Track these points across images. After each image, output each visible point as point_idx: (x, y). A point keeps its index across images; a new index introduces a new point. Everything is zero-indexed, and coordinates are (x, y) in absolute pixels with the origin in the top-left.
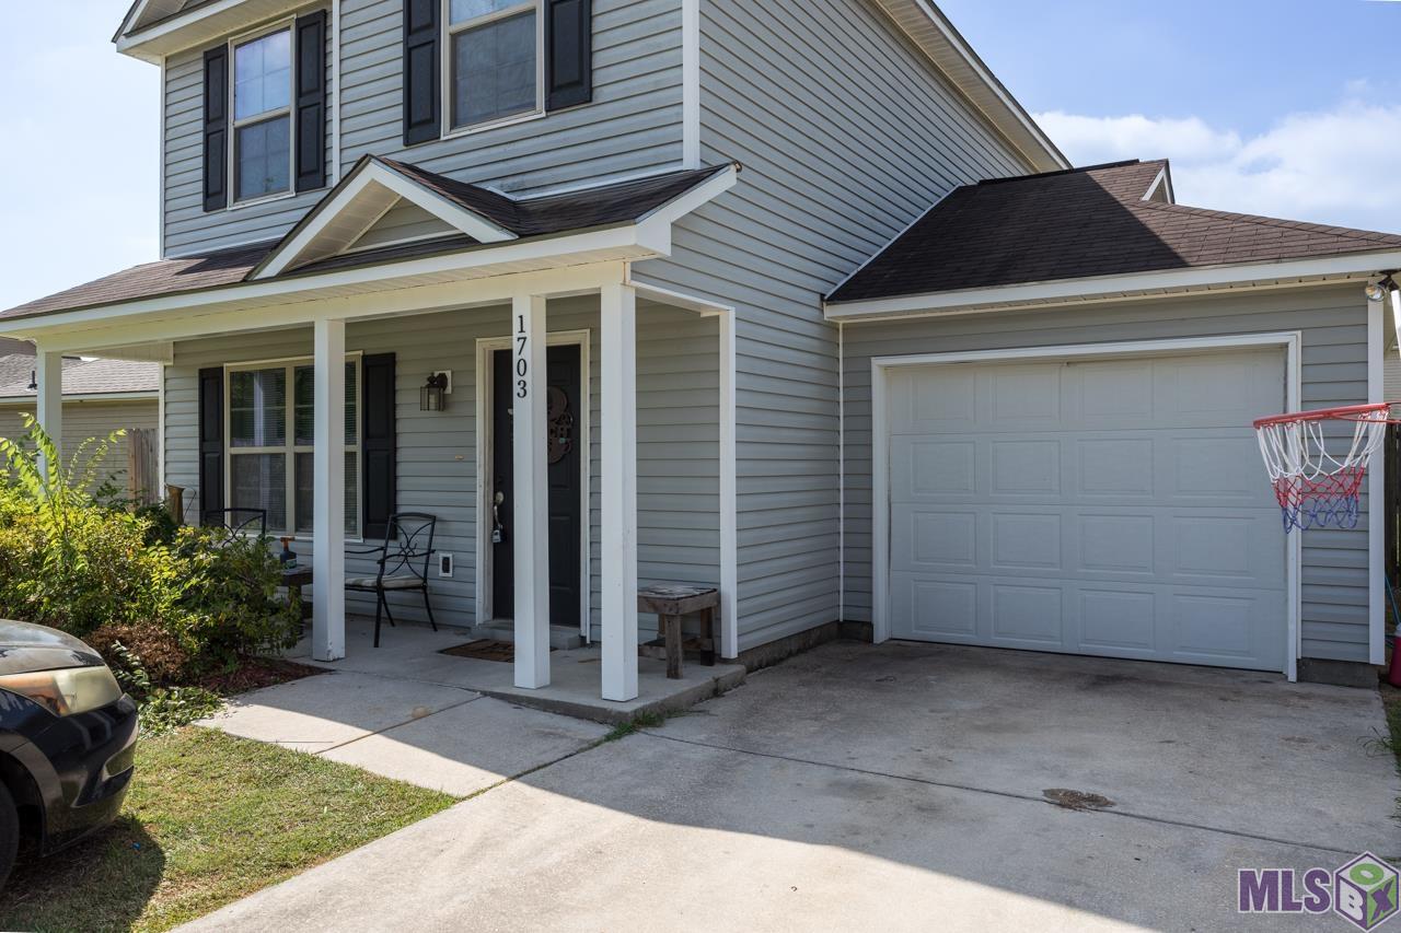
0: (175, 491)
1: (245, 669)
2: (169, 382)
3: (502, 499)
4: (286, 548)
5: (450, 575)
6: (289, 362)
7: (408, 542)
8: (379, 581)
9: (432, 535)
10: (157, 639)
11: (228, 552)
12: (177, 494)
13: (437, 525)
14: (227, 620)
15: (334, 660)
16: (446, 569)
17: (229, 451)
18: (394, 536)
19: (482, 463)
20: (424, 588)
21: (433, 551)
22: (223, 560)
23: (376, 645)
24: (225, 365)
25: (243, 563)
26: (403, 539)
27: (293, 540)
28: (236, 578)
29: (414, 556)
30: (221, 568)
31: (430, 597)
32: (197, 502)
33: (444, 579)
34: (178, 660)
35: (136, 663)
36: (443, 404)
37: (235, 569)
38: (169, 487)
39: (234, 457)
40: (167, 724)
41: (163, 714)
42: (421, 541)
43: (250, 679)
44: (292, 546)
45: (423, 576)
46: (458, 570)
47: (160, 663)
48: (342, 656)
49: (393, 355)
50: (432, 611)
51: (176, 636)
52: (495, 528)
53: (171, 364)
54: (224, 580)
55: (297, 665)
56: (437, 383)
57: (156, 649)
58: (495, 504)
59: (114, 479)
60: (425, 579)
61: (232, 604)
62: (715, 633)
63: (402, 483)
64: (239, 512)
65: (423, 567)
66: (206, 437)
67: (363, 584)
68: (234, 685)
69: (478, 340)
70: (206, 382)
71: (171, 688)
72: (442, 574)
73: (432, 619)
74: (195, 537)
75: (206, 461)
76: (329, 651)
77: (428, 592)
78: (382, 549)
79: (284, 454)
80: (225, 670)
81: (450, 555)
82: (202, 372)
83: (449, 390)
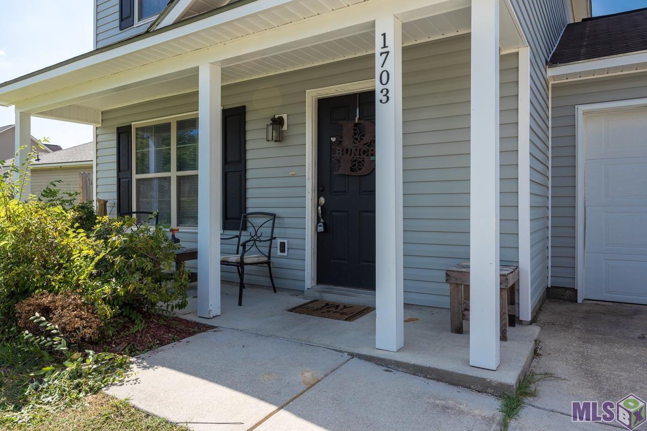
0: (102, 203)
1: (149, 327)
2: (99, 137)
3: (323, 202)
4: (173, 236)
5: (286, 254)
6: (173, 118)
7: (256, 232)
8: (242, 258)
9: (273, 227)
10: (77, 306)
11: (135, 235)
12: (103, 204)
13: (276, 220)
14: (135, 289)
15: (213, 317)
16: (283, 250)
17: (135, 176)
18: (245, 228)
19: (310, 177)
20: (268, 263)
21: (275, 238)
22: (131, 241)
23: (240, 304)
24: (133, 123)
25: (147, 244)
26: (251, 230)
27: (178, 230)
28: (142, 255)
29: (260, 241)
30: (131, 248)
31: (272, 270)
32: (115, 210)
33: (281, 257)
34: (94, 325)
35: (54, 331)
36: (280, 138)
37: (141, 249)
38: (98, 200)
39: (138, 180)
40: (80, 391)
41: (76, 381)
42: (266, 231)
43: (154, 337)
44: (177, 235)
45: (268, 255)
46: (291, 251)
47: (78, 328)
48: (219, 313)
49: (244, 108)
50: (273, 279)
51: (93, 304)
52: (318, 221)
53: (100, 126)
54: (132, 258)
55: (187, 321)
56: (277, 122)
57: (76, 316)
58: (318, 205)
59: (55, 185)
60: (269, 257)
61: (137, 276)
62: (516, 301)
63: (250, 193)
64: (141, 214)
65: (267, 249)
66: (121, 168)
67: (229, 260)
68: (141, 343)
69: (307, 91)
70: (121, 136)
71: (87, 351)
72: (279, 253)
73: (273, 285)
74: (109, 224)
75: (121, 183)
76: (210, 311)
77: (271, 266)
78: (237, 236)
79: (170, 177)
80: (134, 329)
81: (286, 241)
82: (118, 129)
83: (285, 127)
